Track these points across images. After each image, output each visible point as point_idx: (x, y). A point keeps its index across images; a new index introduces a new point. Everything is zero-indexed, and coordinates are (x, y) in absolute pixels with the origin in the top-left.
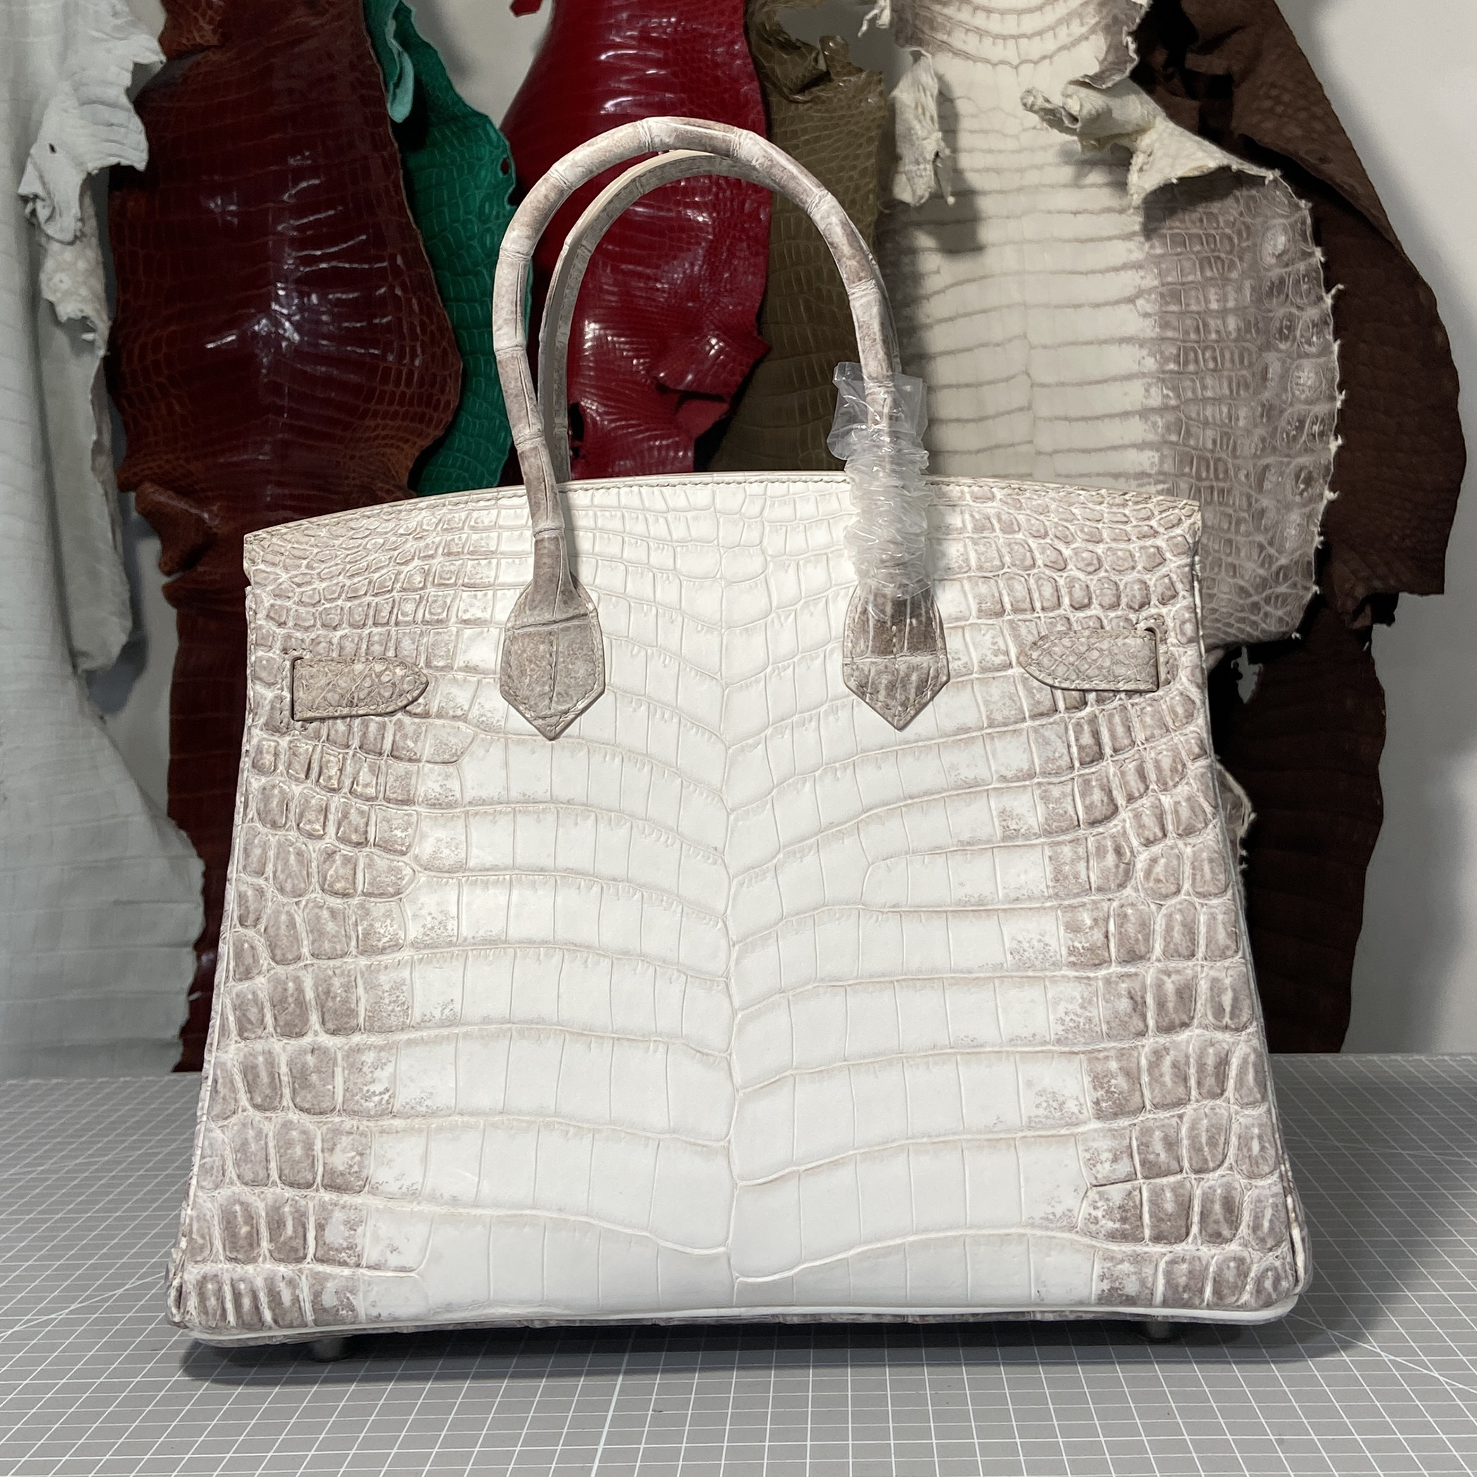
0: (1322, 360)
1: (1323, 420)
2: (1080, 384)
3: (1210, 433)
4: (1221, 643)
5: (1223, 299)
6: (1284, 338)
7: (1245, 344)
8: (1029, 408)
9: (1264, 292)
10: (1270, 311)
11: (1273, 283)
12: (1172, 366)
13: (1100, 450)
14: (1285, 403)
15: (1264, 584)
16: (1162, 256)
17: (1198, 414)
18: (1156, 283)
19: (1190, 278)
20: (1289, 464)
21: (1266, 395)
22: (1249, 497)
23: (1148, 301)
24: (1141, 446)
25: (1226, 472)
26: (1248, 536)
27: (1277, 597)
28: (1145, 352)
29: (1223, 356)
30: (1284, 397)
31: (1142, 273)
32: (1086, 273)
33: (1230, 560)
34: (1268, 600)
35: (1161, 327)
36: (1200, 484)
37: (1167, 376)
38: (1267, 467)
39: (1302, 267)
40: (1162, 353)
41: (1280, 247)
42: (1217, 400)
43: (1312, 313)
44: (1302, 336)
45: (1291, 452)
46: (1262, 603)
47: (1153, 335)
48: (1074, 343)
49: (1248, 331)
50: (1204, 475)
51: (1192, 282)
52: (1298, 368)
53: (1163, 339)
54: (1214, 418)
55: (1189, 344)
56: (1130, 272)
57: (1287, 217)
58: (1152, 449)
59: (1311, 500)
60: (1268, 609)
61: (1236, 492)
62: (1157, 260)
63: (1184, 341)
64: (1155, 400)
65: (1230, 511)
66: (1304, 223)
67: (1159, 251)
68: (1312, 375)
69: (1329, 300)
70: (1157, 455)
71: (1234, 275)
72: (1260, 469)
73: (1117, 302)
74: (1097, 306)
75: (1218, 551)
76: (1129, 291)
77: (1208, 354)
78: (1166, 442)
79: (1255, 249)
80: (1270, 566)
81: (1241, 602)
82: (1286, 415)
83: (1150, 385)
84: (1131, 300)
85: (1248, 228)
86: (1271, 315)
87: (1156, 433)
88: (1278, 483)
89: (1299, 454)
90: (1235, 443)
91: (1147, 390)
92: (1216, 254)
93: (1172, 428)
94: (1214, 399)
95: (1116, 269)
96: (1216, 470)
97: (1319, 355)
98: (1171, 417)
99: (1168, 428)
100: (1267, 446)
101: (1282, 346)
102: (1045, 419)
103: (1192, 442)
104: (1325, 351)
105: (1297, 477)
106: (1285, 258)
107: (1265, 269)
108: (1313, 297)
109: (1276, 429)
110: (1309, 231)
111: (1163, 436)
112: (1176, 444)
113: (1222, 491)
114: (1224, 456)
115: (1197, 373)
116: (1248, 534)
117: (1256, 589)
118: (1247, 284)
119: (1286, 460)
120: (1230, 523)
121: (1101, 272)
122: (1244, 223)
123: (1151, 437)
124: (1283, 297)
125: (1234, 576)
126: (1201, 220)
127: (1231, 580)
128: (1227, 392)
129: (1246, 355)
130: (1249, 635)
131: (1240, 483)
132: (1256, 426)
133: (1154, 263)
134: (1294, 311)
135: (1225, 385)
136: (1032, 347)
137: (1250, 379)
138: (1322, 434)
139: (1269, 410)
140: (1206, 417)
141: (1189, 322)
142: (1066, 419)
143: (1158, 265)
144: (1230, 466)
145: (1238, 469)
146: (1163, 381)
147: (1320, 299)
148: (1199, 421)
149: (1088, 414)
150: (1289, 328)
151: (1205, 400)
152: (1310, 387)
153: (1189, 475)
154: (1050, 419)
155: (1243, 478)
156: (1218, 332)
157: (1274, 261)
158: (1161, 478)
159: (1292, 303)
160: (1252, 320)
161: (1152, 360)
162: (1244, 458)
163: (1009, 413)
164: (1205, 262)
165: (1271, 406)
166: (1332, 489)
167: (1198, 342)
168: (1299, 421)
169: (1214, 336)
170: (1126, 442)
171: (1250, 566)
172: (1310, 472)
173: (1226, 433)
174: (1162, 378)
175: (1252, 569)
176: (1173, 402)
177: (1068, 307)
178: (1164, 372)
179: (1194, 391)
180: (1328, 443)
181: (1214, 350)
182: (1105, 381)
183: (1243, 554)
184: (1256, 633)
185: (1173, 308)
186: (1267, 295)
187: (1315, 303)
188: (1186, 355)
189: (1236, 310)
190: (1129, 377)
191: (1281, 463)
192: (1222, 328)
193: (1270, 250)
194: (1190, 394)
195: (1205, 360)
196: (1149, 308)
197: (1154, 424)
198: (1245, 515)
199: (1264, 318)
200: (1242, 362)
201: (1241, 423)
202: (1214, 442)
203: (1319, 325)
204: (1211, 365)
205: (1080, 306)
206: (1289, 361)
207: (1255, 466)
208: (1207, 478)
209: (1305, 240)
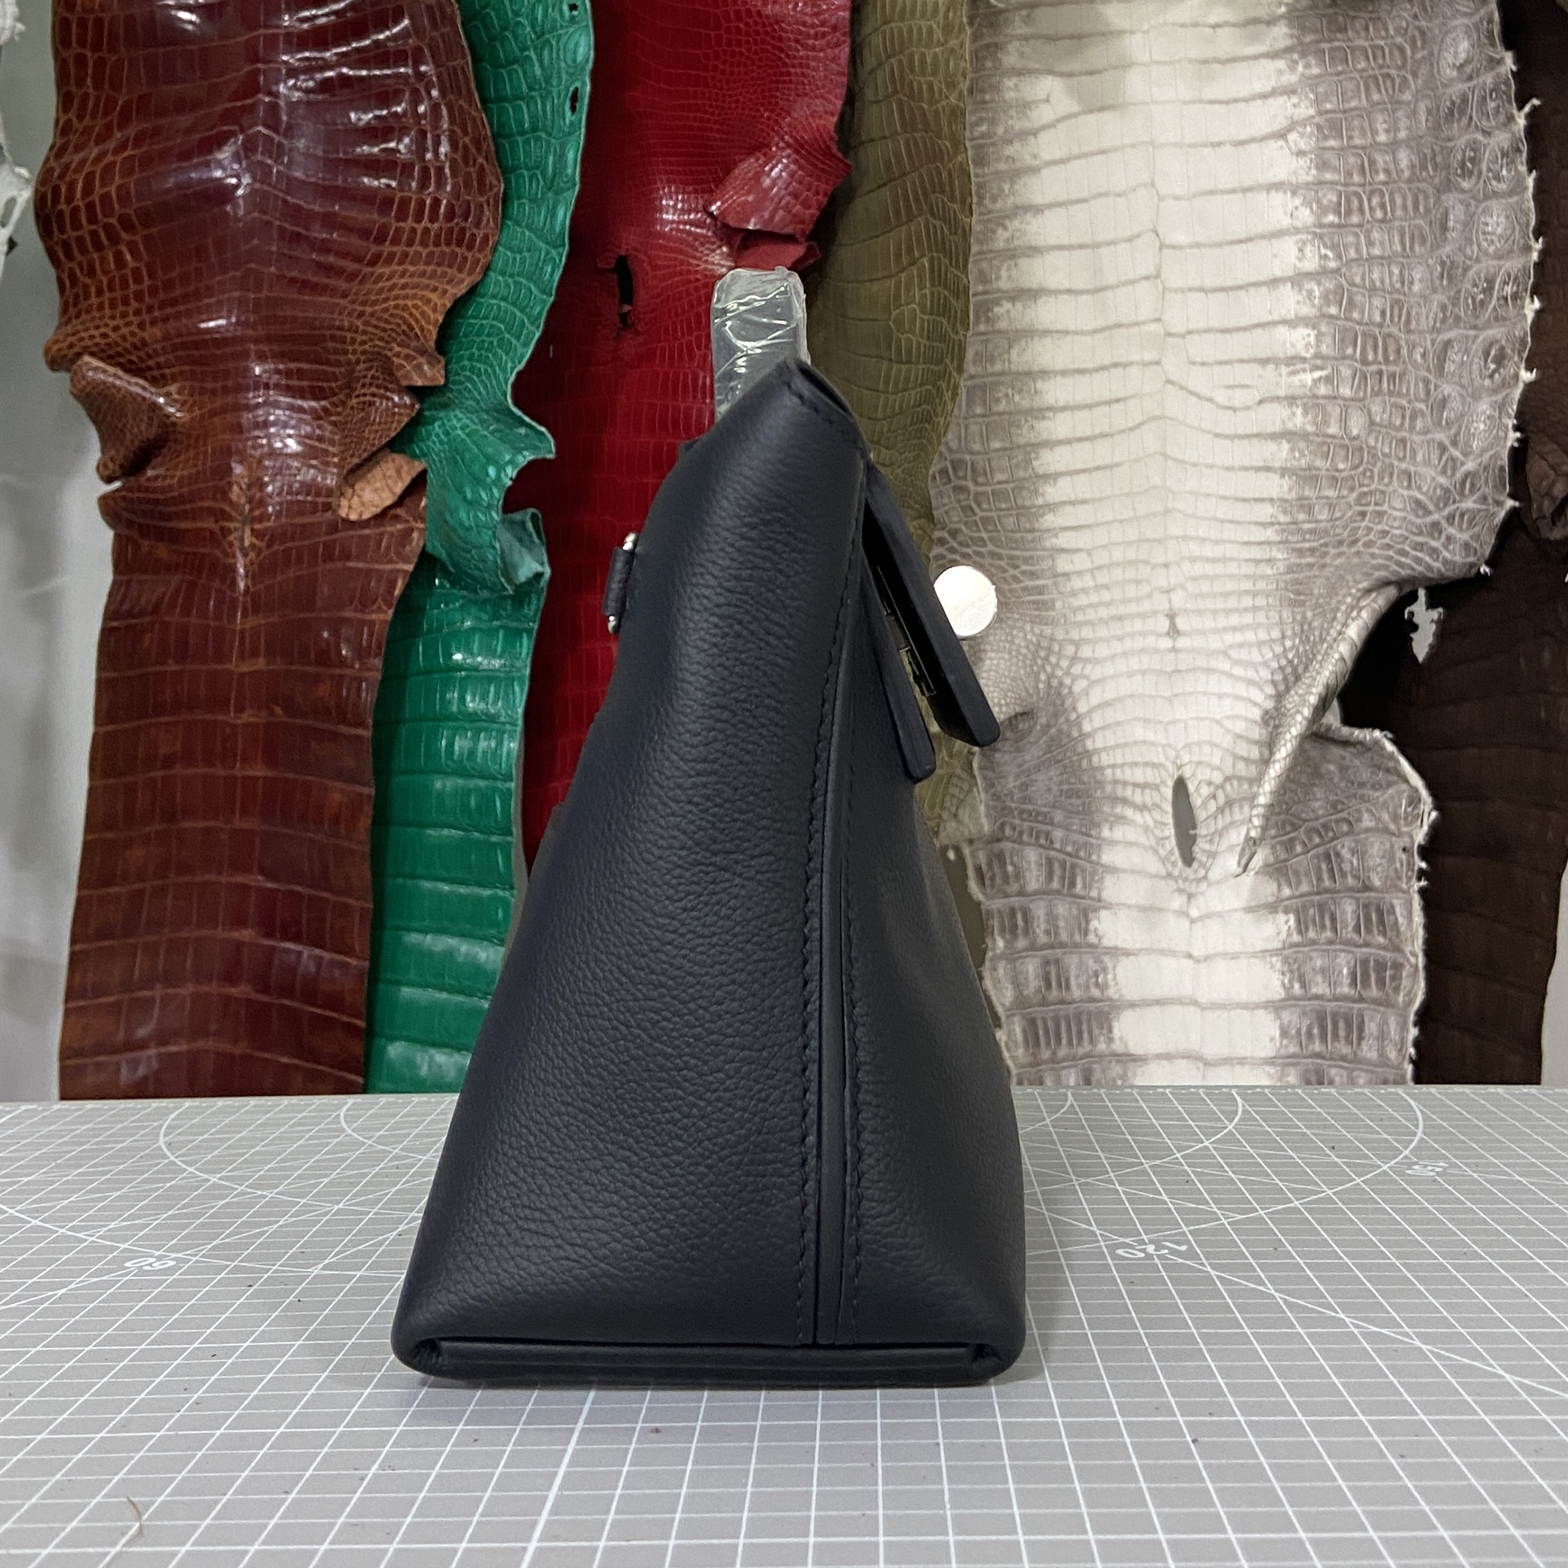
0: (1515, 199)
1: (1516, 279)
2: (1219, 245)
3: (1377, 302)
4: (1393, 579)
5: (1392, 129)
6: (1466, 173)
7: (1423, 185)
8: (1158, 276)
9: (1442, 114)
10: (1450, 140)
11: (1453, 103)
12: (1331, 218)
13: (1245, 329)
14: (1470, 259)
15: (1446, 497)
16: (1317, 77)
17: (1363, 279)
18: (1312, 112)
19: (1353, 104)
20: (1476, 337)
21: (1447, 249)
22: (1427, 382)
23: (1302, 135)
24: (1292, 323)
25: (1398, 351)
26: (1425, 433)
27: (1462, 515)
28: (1298, 201)
29: (1393, 201)
30: (1468, 251)
31: (1295, 100)
32: (1227, 103)
33: (1404, 466)
34: (1450, 519)
35: (1317, 168)
36: (1365, 368)
37: (1325, 230)
38: (1448, 344)
39: (1489, 79)
40: (1318, 202)
41: (1463, 56)
42: (1385, 260)
43: (1502, 139)
44: (1489, 170)
45: (1480, 322)
46: (1444, 524)
47: (1310, 179)
48: (1211, 193)
49: (1424, 167)
50: (1370, 357)
51: (1356, 109)
52: (1487, 211)
53: (1321, 183)
54: (1382, 282)
55: (1352, 188)
56: (1281, 100)
57: (1471, 15)
58: (1307, 326)
59: (1504, 384)
60: (1452, 531)
61: (1411, 377)
62: (1312, 82)
63: (1346, 185)
64: (1311, 264)
65: (1404, 403)
66: (1490, 21)
67: (1316, 71)
68: (1502, 219)
69: (1521, 121)
70: (1313, 333)
71: (1407, 96)
72: (1438, 346)
73: (1264, 138)
74: (1242, 143)
75: (1388, 456)
76: (1281, 123)
77: (1375, 201)
78: (1324, 316)
79: (1431, 60)
80: (1453, 474)
81: (1418, 521)
82: (1471, 273)
83: (1304, 243)
84: (1282, 135)
85: (1423, 33)
86: (1450, 144)
87: (1313, 305)
88: (1463, 363)
89: (1488, 325)
90: (1409, 313)
91: (1301, 250)
92: (1386, 70)
93: (1331, 297)
94: (1382, 258)
95: (1264, 96)
96: (1385, 350)
97: (1511, 193)
98: (1329, 284)
99: (1326, 299)
100: (1447, 317)
101: (1465, 185)
102: (1176, 291)
103: (1356, 315)
104: (1518, 188)
105: (1486, 354)
106: (1468, 69)
107: (1445, 86)
108: (1502, 118)
109: (1459, 292)
110: (1497, 30)
111: (1320, 309)
112: (1338, 318)
113: (1392, 376)
114: (1394, 330)
115: (1360, 225)
116: (1426, 432)
117: (1437, 505)
118: (1422, 107)
119: (1472, 333)
120: (1403, 417)
121: (1246, 100)
122: (1418, 28)
123: (1306, 310)
124: (1465, 120)
125: (1409, 487)
126: (1367, 29)
127: (1406, 493)
128: (1399, 248)
129: (1421, 197)
130: (1430, 568)
131: (1417, 367)
132: (1434, 291)
133: (1310, 86)
134: (1479, 137)
135: (1397, 239)
136: (1161, 198)
137: (1427, 228)
138: (1515, 296)
139: (1452, 267)
140: (1373, 281)
141: (1352, 160)
142: (1202, 290)
143: (1313, 88)
144: (1403, 343)
145: (1412, 346)
146: (1321, 237)
147: (1511, 118)
148: (1364, 287)
149: (1229, 283)
150: (1472, 160)
151: (1371, 258)
152: (1500, 236)
153: (1352, 358)
154: (1182, 291)
155: (1419, 358)
156: (1387, 172)
157: (1455, 73)
158: (1319, 362)
159: (1476, 126)
160: (1428, 152)
161: (1308, 212)
162: (1421, 332)
163: (1132, 282)
164: (1371, 82)
165: (1452, 263)
166: (1529, 368)
167: (1363, 185)
168: (1486, 280)
169: (1382, 177)
170: (1276, 317)
171: (1429, 473)
172: (1502, 349)
173: (1398, 301)
174: (1320, 233)
175: (1431, 477)
176: (1332, 265)
177: (1205, 145)
178: (1321, 226)
179: (1358, 250)
180: (1523, 307)
181: (1383, 196)
182: (1250, 240)
183: (1419, 457)
184: (1436, 565)
185: (1332, 143)
186: (1446, 119)
187: (1505, 125)
188: (1348, 201)
189: (1407, 142)
190: (1278, 234)
191: (1467, 337)
192: (1392, 166)
193: (1450, 60)
194: (1352, 254)
195: (1371, 209)
196: (1303, 145)
197: (1310, 292)
198: (1422, 406)
199: (1442, 148)
200: (1416, 208)
201: (1416, 288)
202: (1383, 313)
203: (1508, 155)
204: (1379, 214)
205: (1219, 144)
206: (1473, 202)
207: (1433, 343)
208: (1375, 362)
209: (1493, 45)
